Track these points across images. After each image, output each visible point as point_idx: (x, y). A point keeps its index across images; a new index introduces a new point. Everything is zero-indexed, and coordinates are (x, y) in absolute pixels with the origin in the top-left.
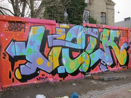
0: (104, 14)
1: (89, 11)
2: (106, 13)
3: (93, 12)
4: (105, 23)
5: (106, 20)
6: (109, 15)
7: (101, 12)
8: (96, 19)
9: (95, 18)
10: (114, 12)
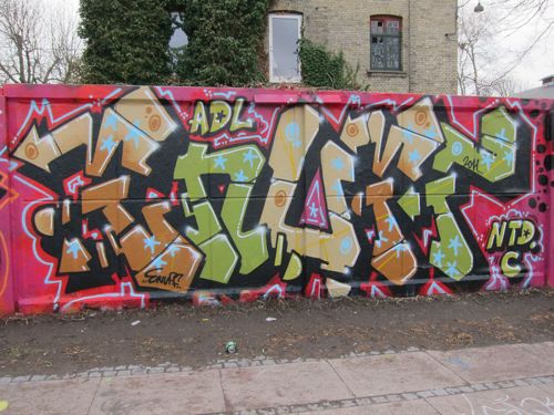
0: (391, 25)
1: (301, 14)
2: (405, 16)
3: (326, 17)
4: (400, 68)
5: (404, 51)
6: (420, 28)
7: (373, 18)
8: (341, 54)
9: (333, 49)
10: (457, 8)
